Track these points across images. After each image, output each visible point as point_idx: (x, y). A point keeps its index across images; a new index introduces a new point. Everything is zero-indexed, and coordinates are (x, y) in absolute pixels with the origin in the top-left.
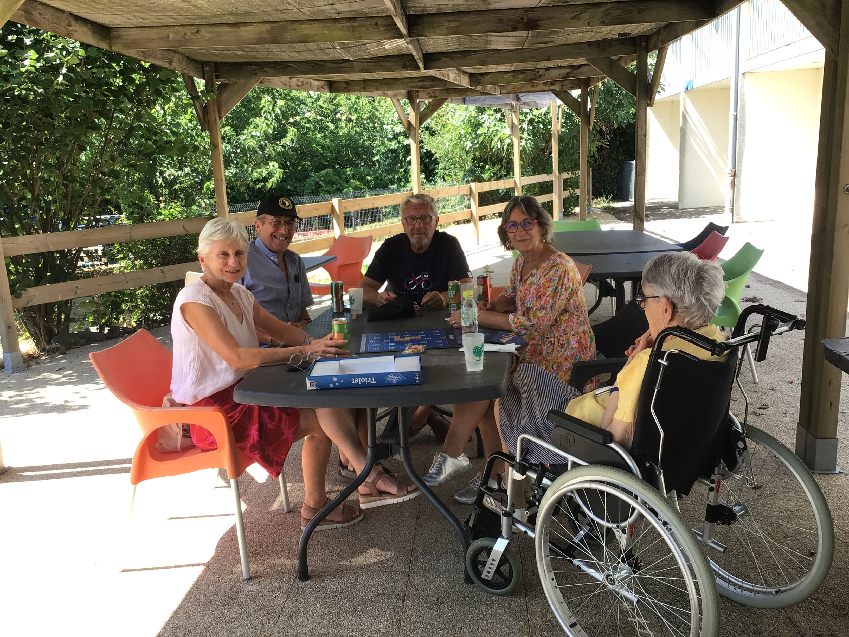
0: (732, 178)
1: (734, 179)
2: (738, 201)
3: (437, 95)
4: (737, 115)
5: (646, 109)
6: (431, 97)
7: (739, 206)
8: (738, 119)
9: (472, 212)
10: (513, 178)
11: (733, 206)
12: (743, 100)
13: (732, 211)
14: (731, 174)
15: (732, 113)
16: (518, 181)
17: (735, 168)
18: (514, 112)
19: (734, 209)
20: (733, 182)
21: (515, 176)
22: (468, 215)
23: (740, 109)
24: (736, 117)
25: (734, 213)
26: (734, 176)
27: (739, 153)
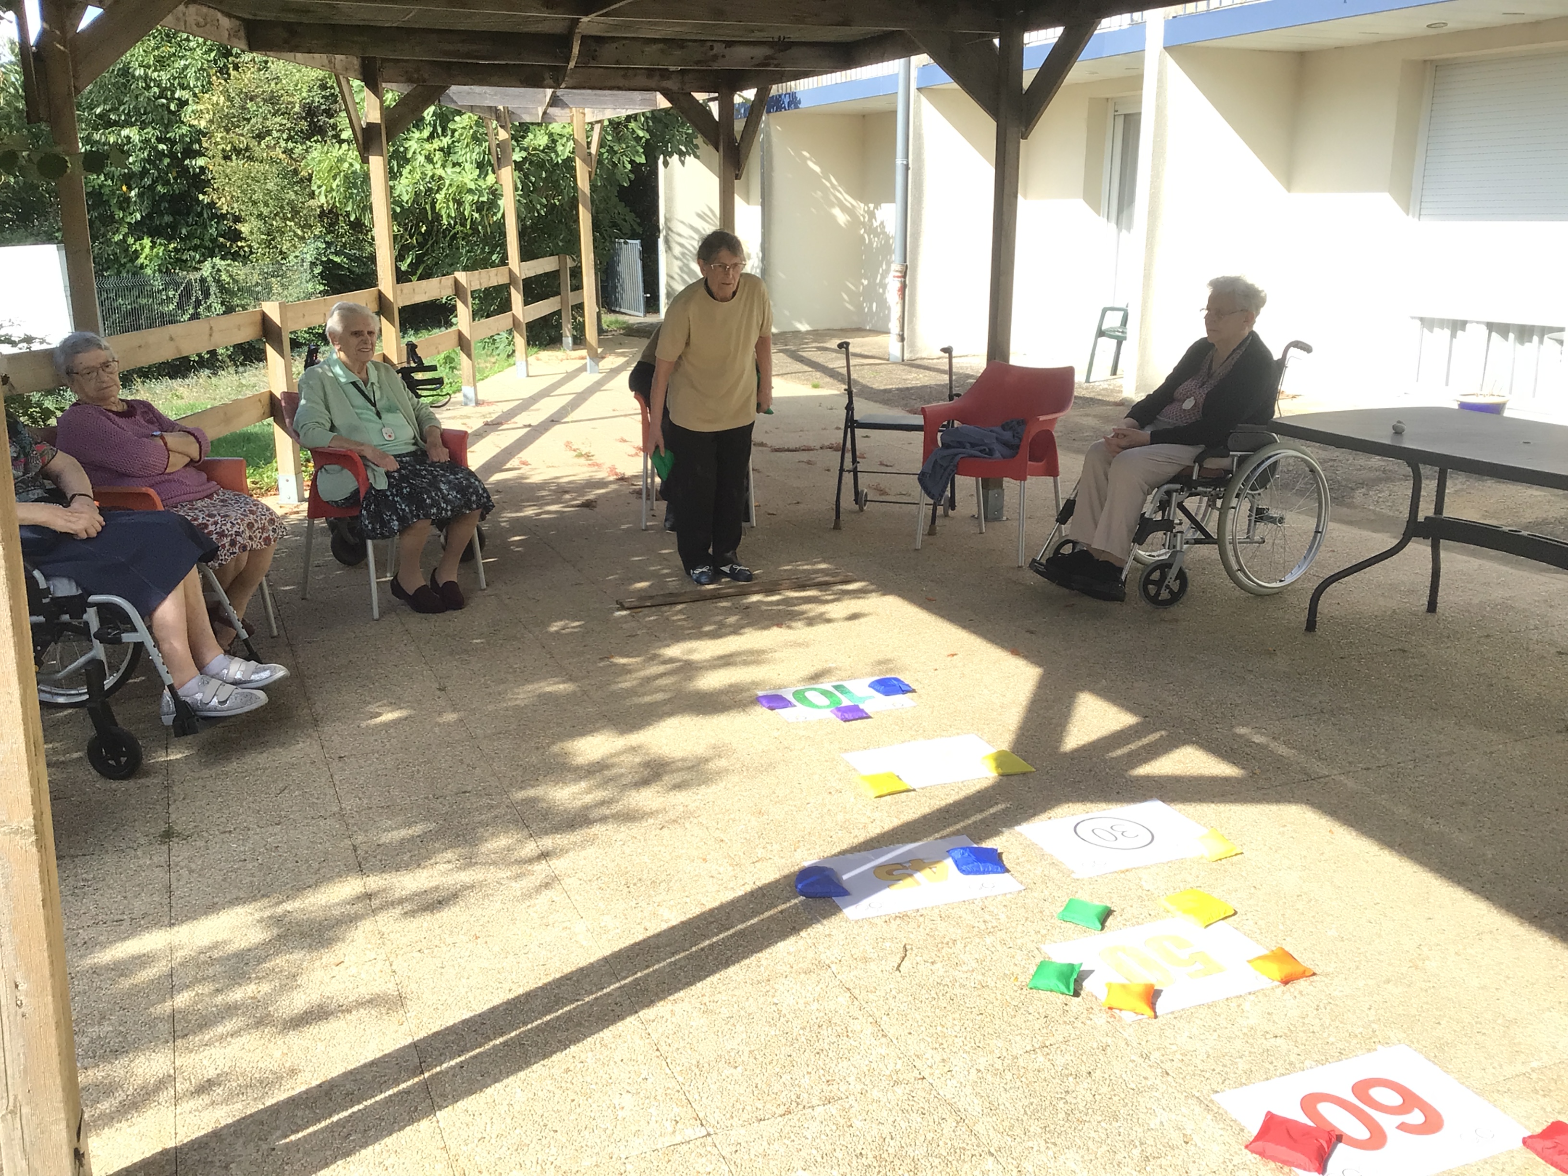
0: (902, 280)
1: (905, 281)
2: (911, 321)
3: (426, 76)
4: (908, 165)
5: (1019, 143)
7: (913, 331)
8: (910, 172)
9: (460, 334)
10: (507, 264)
11: (903, 330)
12: (919, 137)
13: (902, 339)
14: (901, 272)
15: (900, 161)
16: (516, 271)
17: (905, 262)
18: (502, 127)
19: (905, 336)
20: (904, 287)
21: (510, 261)
22: (455, 339)
23: (913, 154)
24: (907, 167)
25: (905, 342)
26: (904, 276)
27: (912, 235)
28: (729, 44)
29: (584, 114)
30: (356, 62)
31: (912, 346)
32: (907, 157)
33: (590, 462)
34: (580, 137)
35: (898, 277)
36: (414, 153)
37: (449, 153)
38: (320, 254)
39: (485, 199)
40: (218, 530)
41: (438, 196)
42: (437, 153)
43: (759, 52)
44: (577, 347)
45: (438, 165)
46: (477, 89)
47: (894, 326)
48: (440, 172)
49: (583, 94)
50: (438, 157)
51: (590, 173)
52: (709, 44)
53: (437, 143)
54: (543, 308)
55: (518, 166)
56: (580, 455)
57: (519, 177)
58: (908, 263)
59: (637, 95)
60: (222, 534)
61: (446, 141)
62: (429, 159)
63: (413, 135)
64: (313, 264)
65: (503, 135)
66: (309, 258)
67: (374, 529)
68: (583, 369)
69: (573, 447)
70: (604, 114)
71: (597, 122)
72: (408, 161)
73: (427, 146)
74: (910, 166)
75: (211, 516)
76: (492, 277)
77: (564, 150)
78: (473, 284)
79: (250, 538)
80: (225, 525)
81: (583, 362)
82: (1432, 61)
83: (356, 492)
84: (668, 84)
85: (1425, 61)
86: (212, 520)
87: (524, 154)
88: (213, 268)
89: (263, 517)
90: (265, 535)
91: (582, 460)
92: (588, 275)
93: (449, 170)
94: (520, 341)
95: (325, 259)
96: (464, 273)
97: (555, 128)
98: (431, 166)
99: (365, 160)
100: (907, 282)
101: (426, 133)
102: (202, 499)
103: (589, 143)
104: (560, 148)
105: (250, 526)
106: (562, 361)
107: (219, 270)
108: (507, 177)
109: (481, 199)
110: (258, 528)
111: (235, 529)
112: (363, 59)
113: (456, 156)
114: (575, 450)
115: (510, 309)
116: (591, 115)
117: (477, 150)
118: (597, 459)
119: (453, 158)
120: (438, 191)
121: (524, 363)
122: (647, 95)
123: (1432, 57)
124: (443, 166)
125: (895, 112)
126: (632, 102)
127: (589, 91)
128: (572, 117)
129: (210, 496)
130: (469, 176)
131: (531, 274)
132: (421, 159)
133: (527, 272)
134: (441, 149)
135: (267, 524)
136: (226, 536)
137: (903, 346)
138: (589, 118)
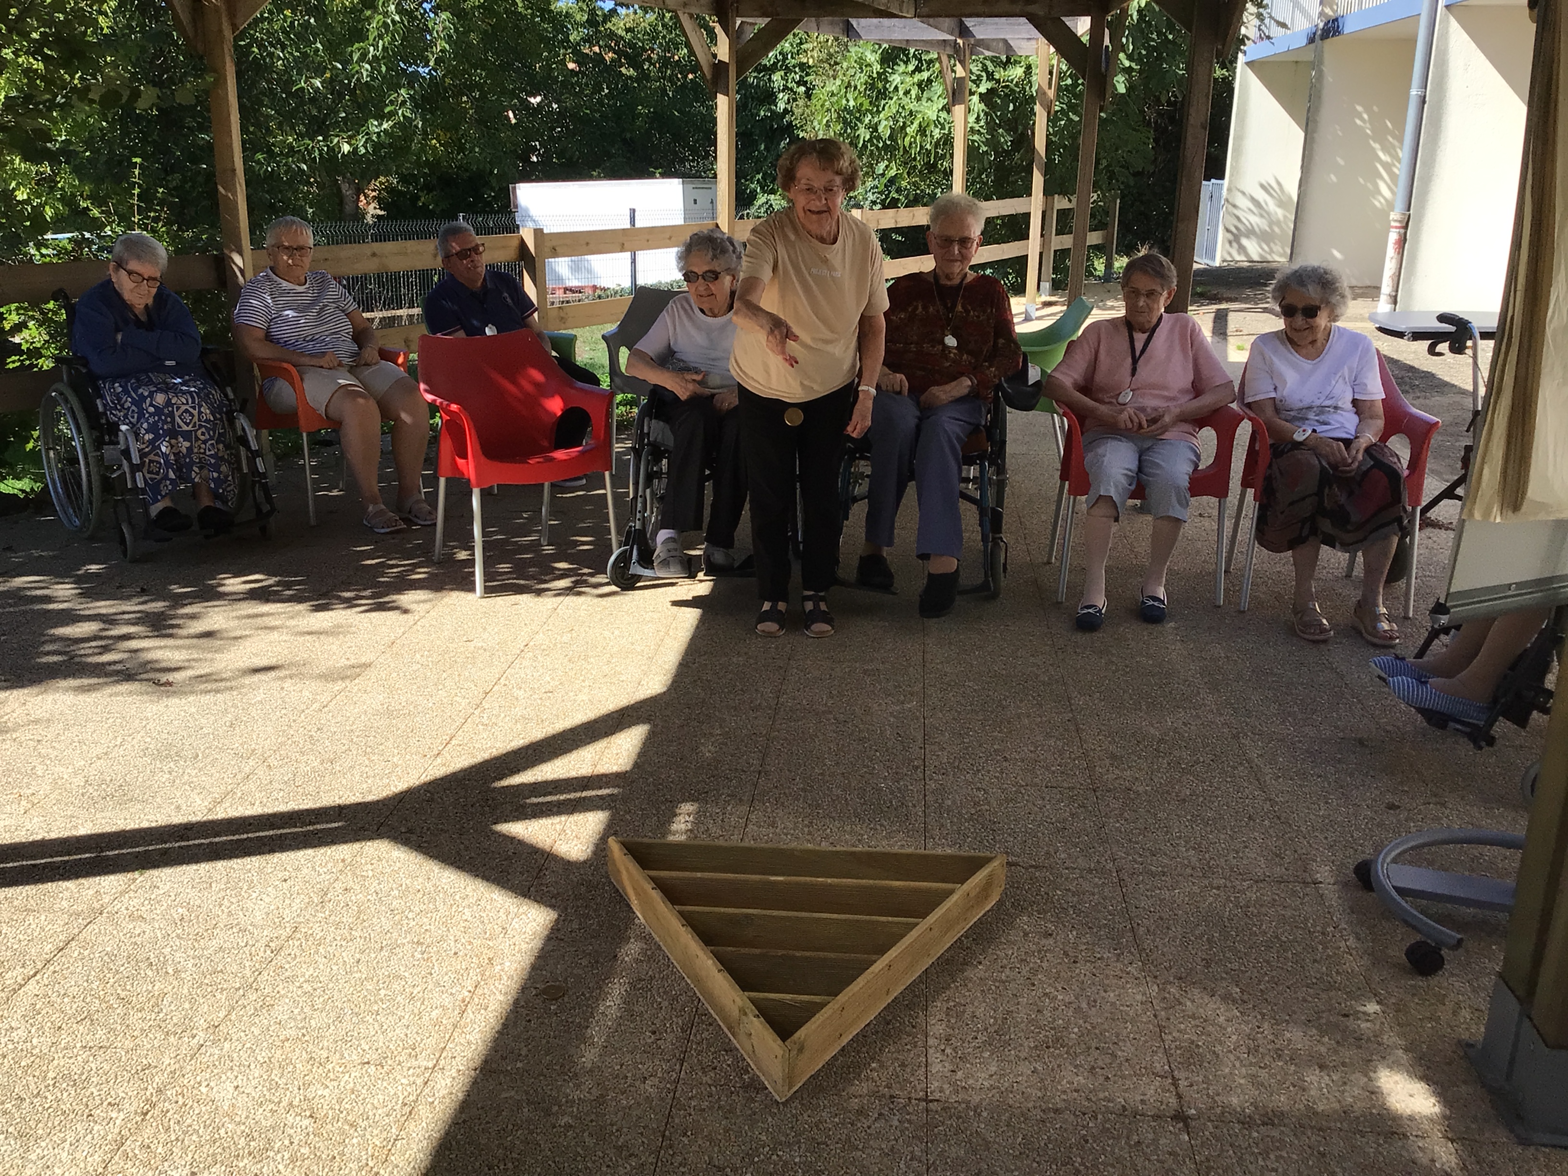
0: (1402, 231)
1: (1405, 234)
2: (1408, 279)
4: (1425, 97)
6: (764, 15)
7: (1409, 293)
8: (1426, 104)
11: (1397, 291)
12: (1443, 64)
13: (1394, 300)
14: (1400, 222)
15: (1414, 92)
17: (1409, 210)
18: (959, 60)
20: (1403, 239)
23: (1432, 84)
24: (1423, 99)
25: (1398, 305)
26: (1406, 227)
31: (1405, 307)
32: (1425, 88)
35: (1396, 227)
42: (914, 87)
44: (1055, 292)
45: (913, 99)
47: (1386, 288)
48: (913, 106)
50: (914, 91)
53: (917, 77)
55: (985, 98)
58: (1412, 210)
65: (959, 69)
73: (908, 80)
74: (1428, 99)
98: (909, 100)
100: (1409, 235)
108: (960, 113)
132: (901, 93)
134: (919, 83)
137: (1395, 309)
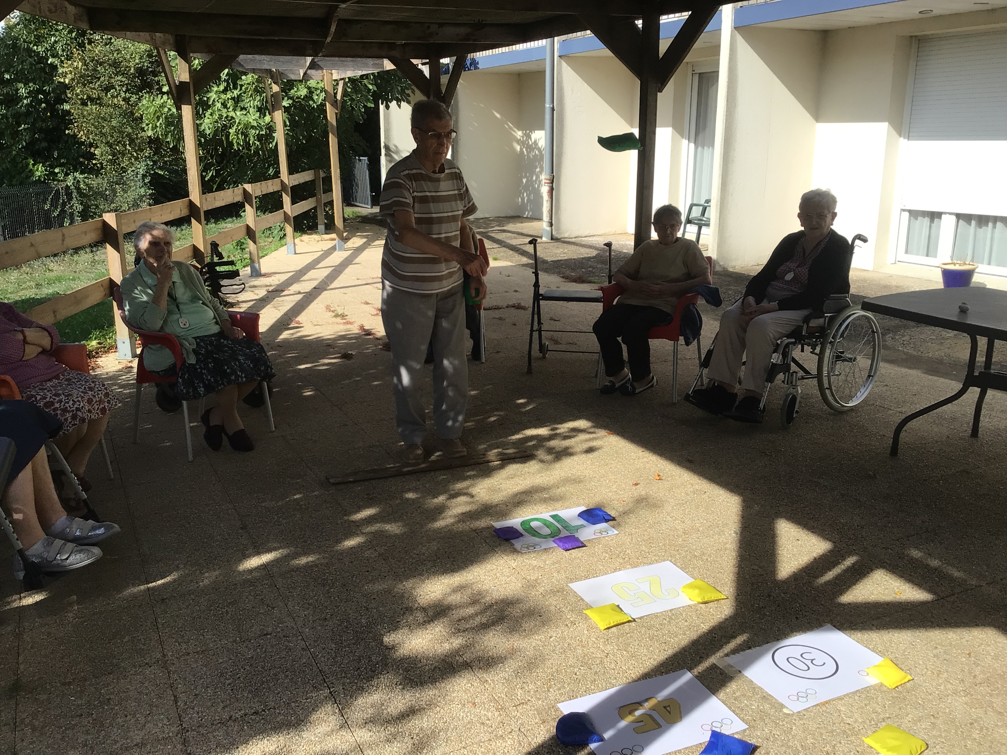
0: (550, 185)
2: (557, 212)
3: (222, 48)
5: (657, 95)
7: (558, 220)
8: (555, 112)
9: (248, 227)
10: (280, 177)
11: (551, 219)
12: (561, 89)
13: (551, 225)
14: (549, 180)
15: (548, 105)
16: (286, 181)
17: (553, 173)
18: (275, 83)
19: (553, 223)
20: (552, 190)
21: (281, 175)
22: (244, 231)
23: (557, 100)
24: (553, 109)
25: (553, 227)
26: (552, 183)
27: (557, 155)
28: (441, 25)
29: (332, 74)
30: (170, 38)
31: (558, 229)
32: (553, 103)
33: (344, 321)
34: (330, 89)
35: (548, 183)
36: (214, 101)
37: (238, 101)
38: (148, 169)
39: (264, 133)
40: (62, 407)
41: (230, 131)
42: (230, 101)
43: (462, 31)
44: (328, 232)
45: (231, 109)
46: (257, 57)
47: (546, 217)
48: (232, 114)
49: (333, 60)
50: (230, 104)
51: (336, 114)
52: (428, 25)
53: (229, 95)
54: (304, 206)
55: (287, 109)
56: (337, 316)
57: (288, 118)
58: (554, 174)
59: (370, 61)
60: (65, 410)
61: (236, 93)
62: (224, 105)
63: (212, 88)
64: (144, 176)
65: (276, 88)
66: (141, 172)
67: (188, 392)
68: (334, 249)
69: (332, 309)
70: (346, 74)
71: (341, 79)
72: (209, 107)
73: (223, 96)
74: (555, 108)
75: (57, 395)
76: (270, 186)
77: (319, 98)
78: (256, 192)
79: (89, 411)
80: (68, 403)
81: (334, 243)
82: (916, 36)
83: (174, 365)
84: (393, 53)
85: (911, 36)
86: (57, 399)
87: (290, 102)
88: (74, 179)
89: (100, 392)
90: (102, 406)
91: (339, 320)
92: (336, 183)
93: (238, 113)
94: (289, 229)
95: (152, 172)
96: (250, 185)
97: (312, 83)
98: (226, 110)
99: (179, 108)
100: (554, 187)
101: (222, 88)
102: (50, 380)
103: (336, 94)
104: (315, 97)
105: (90, 401)
106: (318, 241)
107: (78, 181)
108: (279, 117)
109: (261, 133)
110: (96, 402)
111: (76, 406)
112: (176, 36)
113: (244, 103)
114: (333, 312)
115: (282, 208)
116: (336, 75)
117: (258, 98)
118: (349, 318)
119: (241, 104)
120: (230, 128)
121: (293, 245)
122: (377, 61)
123: (918, 34)
124: (234, 110)
125: (544, 72)
126: (366, 66)
127: (337, 59)
128: (323, 76)
129: (57, 377)
130: (253, 117)
131: (296, 183)
132: (219, 105)
133: (293, 182)
134: (233, 99)
135: (103, 397)
136: (69, 412)
137: (552, 229)
138: (335, 77)
